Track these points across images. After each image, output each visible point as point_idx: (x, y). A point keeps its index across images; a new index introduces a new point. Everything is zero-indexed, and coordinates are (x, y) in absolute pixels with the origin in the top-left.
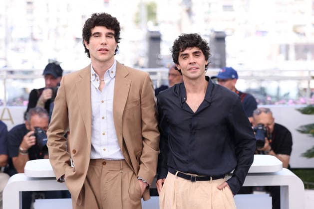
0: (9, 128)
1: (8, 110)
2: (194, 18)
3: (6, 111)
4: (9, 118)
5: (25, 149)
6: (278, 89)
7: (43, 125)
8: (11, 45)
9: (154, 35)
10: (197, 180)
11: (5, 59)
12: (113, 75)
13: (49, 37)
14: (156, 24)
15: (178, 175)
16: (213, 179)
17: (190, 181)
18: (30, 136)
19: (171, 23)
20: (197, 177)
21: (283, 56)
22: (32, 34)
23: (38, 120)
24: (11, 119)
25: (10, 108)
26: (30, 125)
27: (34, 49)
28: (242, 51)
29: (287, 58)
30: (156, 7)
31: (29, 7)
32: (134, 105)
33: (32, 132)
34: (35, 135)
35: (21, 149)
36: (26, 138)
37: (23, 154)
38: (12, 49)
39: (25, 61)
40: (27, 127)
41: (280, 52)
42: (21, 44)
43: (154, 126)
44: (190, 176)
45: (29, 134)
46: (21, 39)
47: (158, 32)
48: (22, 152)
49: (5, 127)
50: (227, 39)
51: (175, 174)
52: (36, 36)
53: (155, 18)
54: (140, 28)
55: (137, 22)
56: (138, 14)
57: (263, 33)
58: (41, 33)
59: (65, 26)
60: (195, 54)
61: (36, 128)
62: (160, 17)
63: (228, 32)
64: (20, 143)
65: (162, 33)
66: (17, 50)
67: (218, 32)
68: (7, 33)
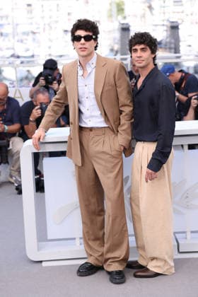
0: (21, 104)
2: (154, 12)
3: (18, 92)
5: (34, 119)
7: (46, 101)
8: (16, 38)
9: (125, 26)
11: (13, 49)
12: (93, 66)
13: (44, 30)
14: (125, 18)
23: (42, 97)
24: (21, 97)
25: (20, 89)
26: (36, 101)
27: (34, 40)
28: (190, 36)
30: (124, 4)
31: (29, 8)
32: (110, 87)
33: (39, 107)
34: (41, 108)
35: (31, 119)
36: (34, 111)
37: (32, 123)
38: (18, 41)
40: (35, 103)
42: (25, 37)
43: (128, 102)
45: (36, 108)
46: (24, 33)
47: (127, 24)
48: (32, 121)
49: (18, 103)
50: (180, 27)
53: (123, 13)
54: (112, 22)
55: (110, 16)
56: (111, 10)
58: (38, 28)
59: (57, 22)
60: (142, 49)
61: (41, 104)
62: (127, 12)
64: (30, 115)
65: (130, 24)
66: (22, 41)
67: (173, 22)
68: (14, 28)
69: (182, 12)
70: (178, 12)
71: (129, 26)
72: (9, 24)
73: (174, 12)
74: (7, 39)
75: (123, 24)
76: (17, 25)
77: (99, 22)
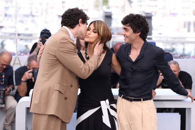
1: (18, 58)
2: (132, 4)
3: (17, 58)
4: (18, 63)
5: (25, 80)
6: (184, 49)
8: (19, 19)
9: (108, 14)
10: (133, 101)
11: (15, 27)
13: (42, 14)
14: (109, 8)
15: (122, 98)
16: (143, 100)
17: (129, 101)
18: (29, 73)
19: (117, 7)
20: (133, 99)
21: (186, 29)
22: (31, 12)
23: (35, 63)
24: (20, 64)
25: (20, 57)
27: (33, 21)
28: (161, 26)
29: (189, 31)
33: (31, 70)
35: (23, 80)
37: (23, 83)
38: (19, 22)
39: (27, 29)
40: (28, 67)
41: (185, 27)
42: (26, 18)
44: (129, 98)
45: (29, 71)
46: (25, 16)
47: (110, 13)
48: (23, 81)
50: (153, 18)
51: (121, 97)
52: (34, 14)
53: (107, 4)
54: (98, 10)
55: (97, 6)
57: (174, 14)
58: (37, 12)
61: (34, 69)
63: (153, 14)
65: (112, 13)
66: (22, 22)
67: (147, 13)
68: (16, 11)
69: (156, 6)
70: (152, 6)
71: (112, 14)
72: (12, 7)
73: (149, 6)
74: (10, 19)
75: (107, 12)
76: (19, 8)
77: (87, 10)
